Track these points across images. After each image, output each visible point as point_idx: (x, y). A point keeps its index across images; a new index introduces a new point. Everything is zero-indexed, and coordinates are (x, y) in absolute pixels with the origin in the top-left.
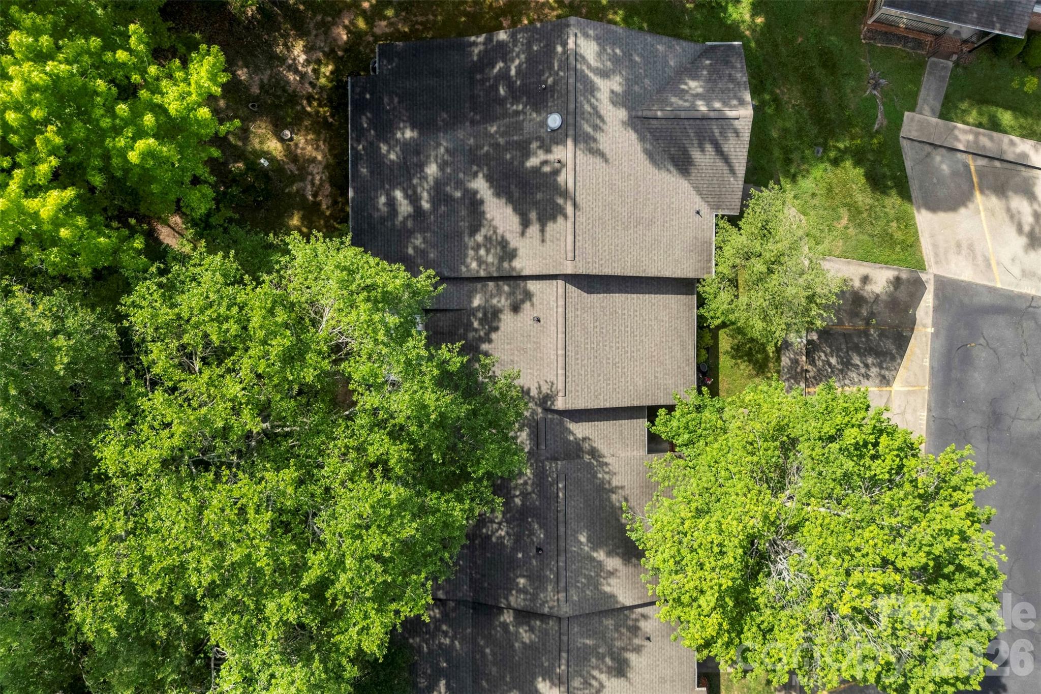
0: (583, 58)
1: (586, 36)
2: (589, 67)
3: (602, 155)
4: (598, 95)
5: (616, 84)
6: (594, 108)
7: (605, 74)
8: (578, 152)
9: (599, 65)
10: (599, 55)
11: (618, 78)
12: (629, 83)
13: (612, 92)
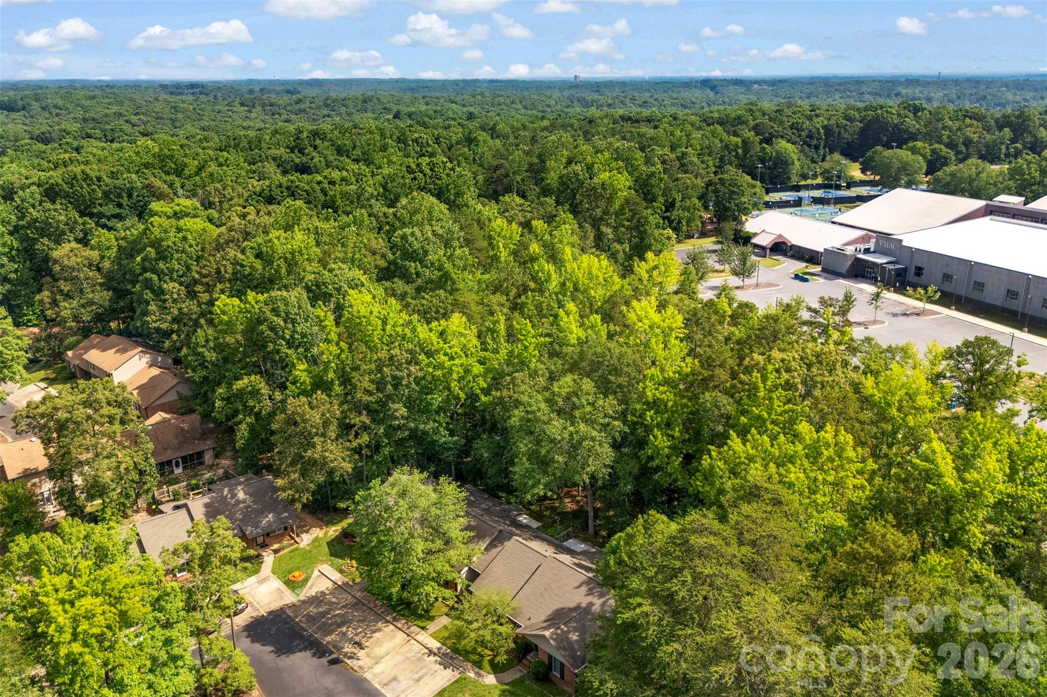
4: (597, 597)
6: (595, 593)
8: (587, 578)
12: (593, 613)
13: (594, 604)
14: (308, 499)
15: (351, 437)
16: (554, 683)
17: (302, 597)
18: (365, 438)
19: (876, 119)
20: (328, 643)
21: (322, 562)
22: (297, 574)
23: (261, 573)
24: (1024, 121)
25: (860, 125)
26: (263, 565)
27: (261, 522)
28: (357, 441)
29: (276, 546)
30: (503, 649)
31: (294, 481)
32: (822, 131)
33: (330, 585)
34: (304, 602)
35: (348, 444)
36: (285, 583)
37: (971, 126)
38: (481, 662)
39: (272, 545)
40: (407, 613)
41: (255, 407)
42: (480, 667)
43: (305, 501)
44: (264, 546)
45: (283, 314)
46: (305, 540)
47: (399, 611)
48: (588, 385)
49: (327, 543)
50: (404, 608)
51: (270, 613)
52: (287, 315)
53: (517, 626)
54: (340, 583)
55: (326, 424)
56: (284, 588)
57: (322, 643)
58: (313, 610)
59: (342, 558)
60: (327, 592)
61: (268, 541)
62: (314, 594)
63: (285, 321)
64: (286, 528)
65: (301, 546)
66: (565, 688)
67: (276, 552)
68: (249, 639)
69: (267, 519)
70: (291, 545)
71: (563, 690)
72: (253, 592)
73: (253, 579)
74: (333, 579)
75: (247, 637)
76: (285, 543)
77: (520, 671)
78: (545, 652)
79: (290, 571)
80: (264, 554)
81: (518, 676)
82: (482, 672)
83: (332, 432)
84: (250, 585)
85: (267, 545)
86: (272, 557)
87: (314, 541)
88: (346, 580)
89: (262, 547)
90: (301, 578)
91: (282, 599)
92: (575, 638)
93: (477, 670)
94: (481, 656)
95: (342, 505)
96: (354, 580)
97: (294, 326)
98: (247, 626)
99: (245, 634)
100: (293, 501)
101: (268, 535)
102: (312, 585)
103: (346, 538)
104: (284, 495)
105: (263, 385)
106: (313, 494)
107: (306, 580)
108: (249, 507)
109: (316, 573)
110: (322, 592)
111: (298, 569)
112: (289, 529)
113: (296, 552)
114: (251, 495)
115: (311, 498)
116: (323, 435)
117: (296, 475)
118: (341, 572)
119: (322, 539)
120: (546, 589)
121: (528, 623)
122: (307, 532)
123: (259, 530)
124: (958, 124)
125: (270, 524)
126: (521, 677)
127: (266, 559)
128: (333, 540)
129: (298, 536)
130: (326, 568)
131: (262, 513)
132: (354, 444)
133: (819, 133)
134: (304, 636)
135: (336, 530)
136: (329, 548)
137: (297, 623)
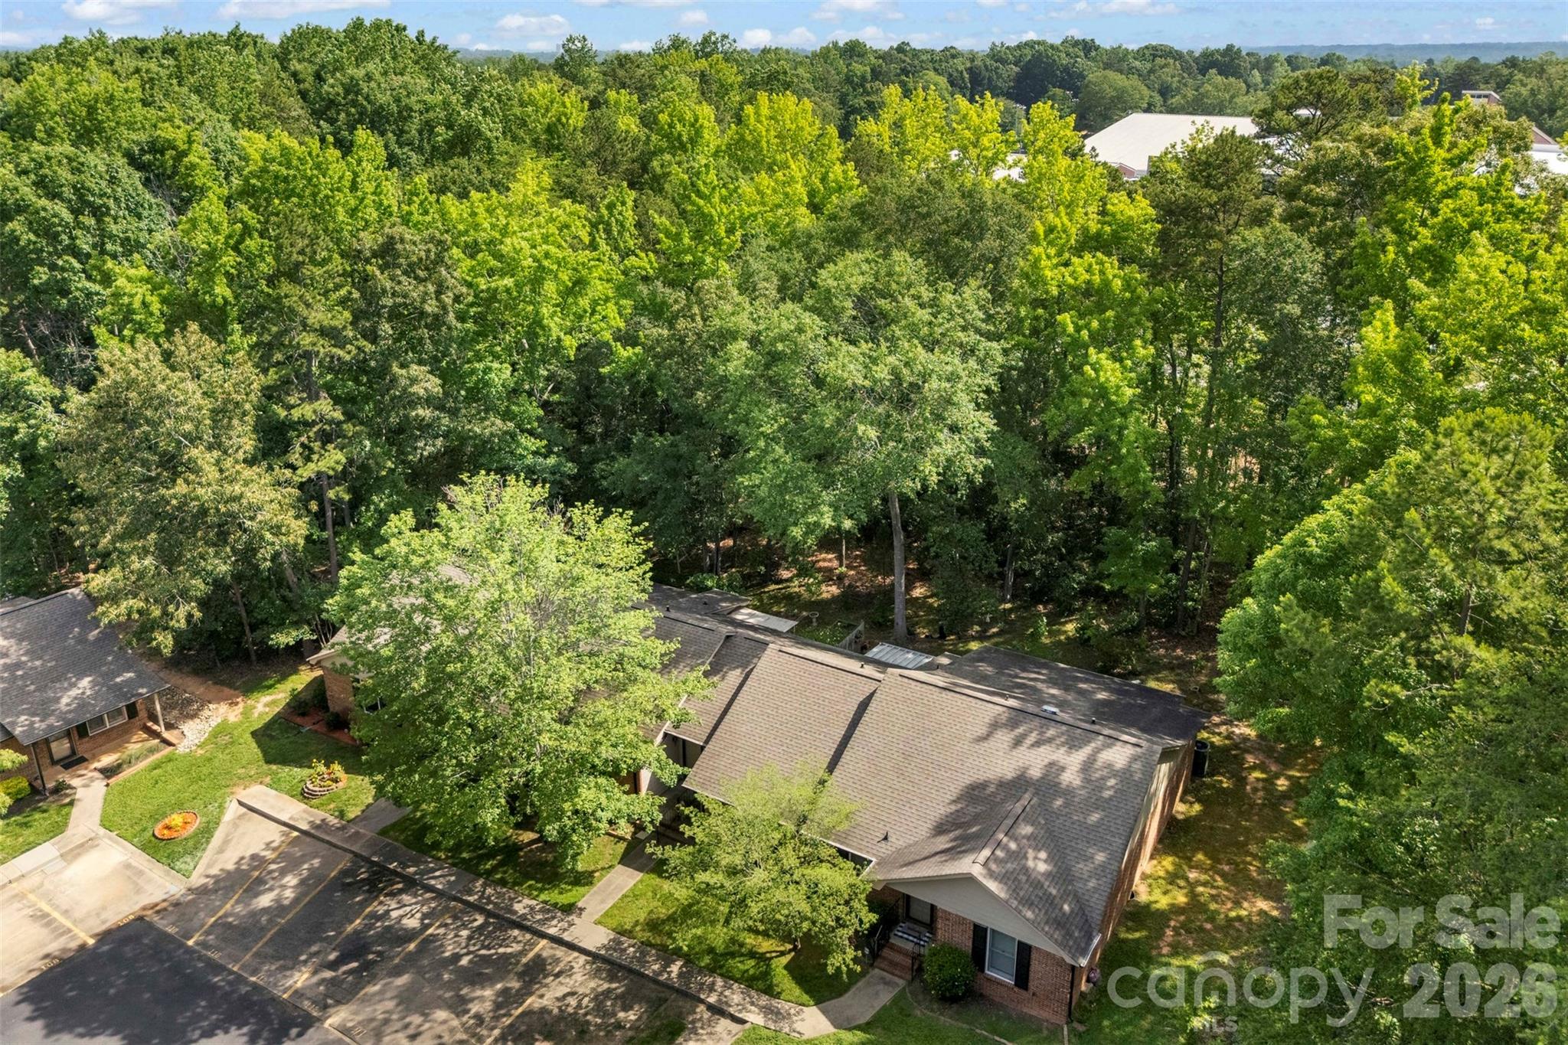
0: (1110, 746)
1: (1134, 759)
2: (1098, 751)
3: (985, 738)
4: (1063, 750)
5: (1071, 777)
6: (1050, 740)
7: (1087, 767)
8: (1001, 709)
9: (1099, 764)
10: (1109, 766)
11: (1077, 782)
12: (1068, 792)
13: (1063, 769)
14: (190, 616)
15: (295, 457)
16: (992, 1003)
17: (197, 880)
18: (333, 459)
19: (1038, 58)
20: (298, 994)
21: (247, 780)
22: (176, 819)
23: (69, 832)
24: (1232, 60)
25: (1016, 69)
26: (75, 811)
27: (57, 700)
28: (311, 465)
29: (107, 760)
30: (846, 933)
31: (141, 574)
32: (966, 75)
33: (274, 834)
34: (202, 891)
35: (288, 473)
36: (144, 848)
37: (1166, 65)
38: (766, 975)
39: (95, 757)
40: (510, 874)
41: (15, 431)
42: (770, 991)
43: (183, 624)
44: (72, 762)
45: (67, 192)
46: (192, 735)
47: (489, 873)
48: (905, 263)
49: (254, 734)
50: (501, 864)
51: (104, 937)
52: (81, 198)
53: (860, 862)
54: (305, 827)
55: (222, 414)
56: (141, 860)
57: (274, 1000)
58: (232, 908)
59: (301, 761)
60: (269, 855)
61: (82, 748)
62: (231, 867)
63: (76, 212)
64: (132, 710)
65: (182, 749)
66: (1034, 1011)
67: (108, 772)
68: (39, 1024)
69: (74, 692)
70: (152, 751)
71: (1024, 1018)
72: (47, 885)
73: (47, 851)
74: (284, 818)
75: (31, 1019)
76: (133, 747)
77: (887, 983)
78: (961, 921)
79: (155, 817)
80: (75, 782)
81: (885, 997)
82: (781, 1005)
83: (242, 438)
84: (40, 869)
85: (83, 760)
86: (99, 786)
87: (216, 733)
88: (319, 815)
89: (67, 767)
90: (191, 829)
91: (139, 891)
92: (1042, 867)
93: (764, 1000)
94: (762, 958)
95: (283, 639)
96: (342, 815)
97: (99, 221)
98: (31, 984)
99: (26, 1009)
100: (145, 628)
101: (82, 730)
102: (226, 842)
103: (303, 715)
104: (113, 612)
105: (31, 372)
106: (204, 604)
107: (206, 833)
108: (18, 665)
109: (232, 810)
110: (254, 857)
111: (179, 806)
112: (143, 714)
113: (169, 767)
114: (21, 638)
115: (198, 614)
116: (216, 445)
117: (149, 561)
118: (306, 796)
119: (236, 726)
120: (907, 756)
121: (885, 849)
122: (194, 716)
123: (52, 720)
124: (1149, 65)
125: (82, 703)
126: (895, 1001)
127: (80, 793)
128: (269, 726)
129: (169, 726)
130: (259, 794)
131: (58, 679)
132: (307, 472)
133: (963, 79)
134: (214, 987)
135: (274, 702)
136: (260, 744)
137: (189, 951)
